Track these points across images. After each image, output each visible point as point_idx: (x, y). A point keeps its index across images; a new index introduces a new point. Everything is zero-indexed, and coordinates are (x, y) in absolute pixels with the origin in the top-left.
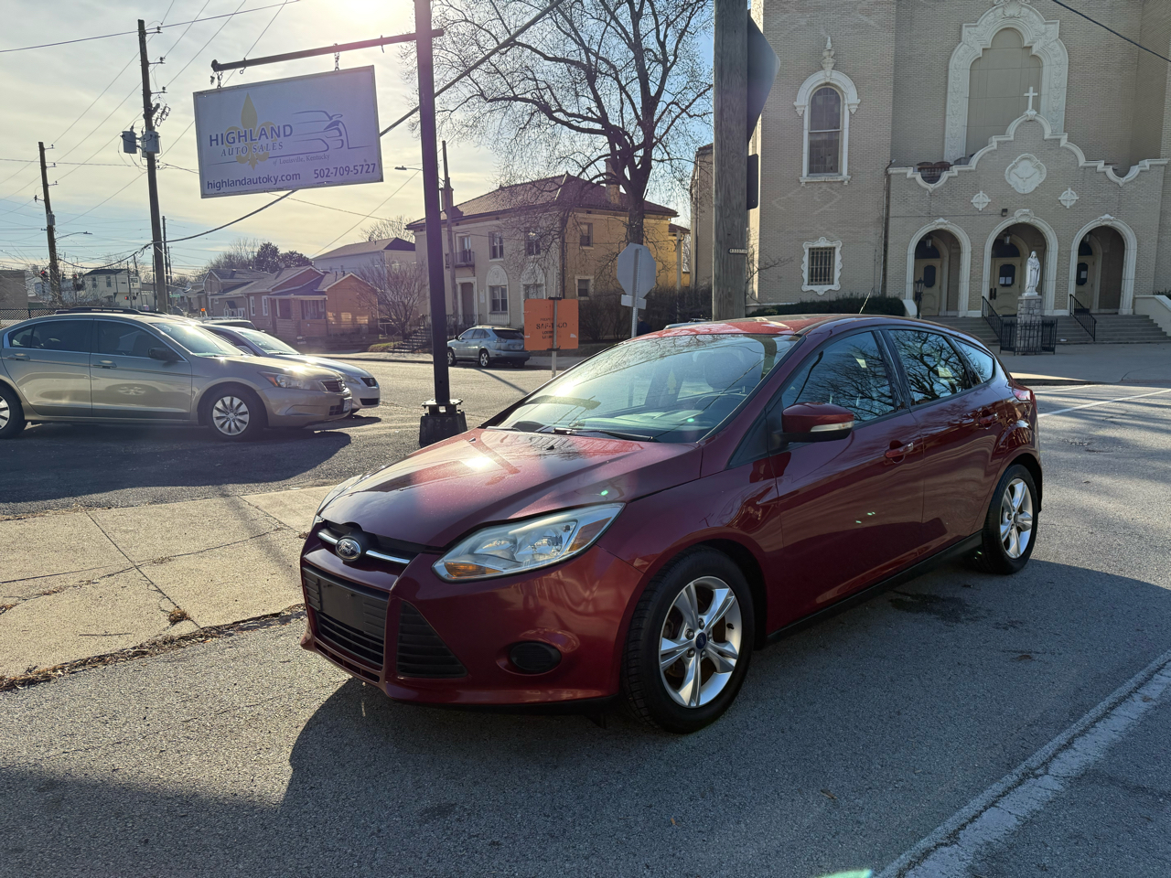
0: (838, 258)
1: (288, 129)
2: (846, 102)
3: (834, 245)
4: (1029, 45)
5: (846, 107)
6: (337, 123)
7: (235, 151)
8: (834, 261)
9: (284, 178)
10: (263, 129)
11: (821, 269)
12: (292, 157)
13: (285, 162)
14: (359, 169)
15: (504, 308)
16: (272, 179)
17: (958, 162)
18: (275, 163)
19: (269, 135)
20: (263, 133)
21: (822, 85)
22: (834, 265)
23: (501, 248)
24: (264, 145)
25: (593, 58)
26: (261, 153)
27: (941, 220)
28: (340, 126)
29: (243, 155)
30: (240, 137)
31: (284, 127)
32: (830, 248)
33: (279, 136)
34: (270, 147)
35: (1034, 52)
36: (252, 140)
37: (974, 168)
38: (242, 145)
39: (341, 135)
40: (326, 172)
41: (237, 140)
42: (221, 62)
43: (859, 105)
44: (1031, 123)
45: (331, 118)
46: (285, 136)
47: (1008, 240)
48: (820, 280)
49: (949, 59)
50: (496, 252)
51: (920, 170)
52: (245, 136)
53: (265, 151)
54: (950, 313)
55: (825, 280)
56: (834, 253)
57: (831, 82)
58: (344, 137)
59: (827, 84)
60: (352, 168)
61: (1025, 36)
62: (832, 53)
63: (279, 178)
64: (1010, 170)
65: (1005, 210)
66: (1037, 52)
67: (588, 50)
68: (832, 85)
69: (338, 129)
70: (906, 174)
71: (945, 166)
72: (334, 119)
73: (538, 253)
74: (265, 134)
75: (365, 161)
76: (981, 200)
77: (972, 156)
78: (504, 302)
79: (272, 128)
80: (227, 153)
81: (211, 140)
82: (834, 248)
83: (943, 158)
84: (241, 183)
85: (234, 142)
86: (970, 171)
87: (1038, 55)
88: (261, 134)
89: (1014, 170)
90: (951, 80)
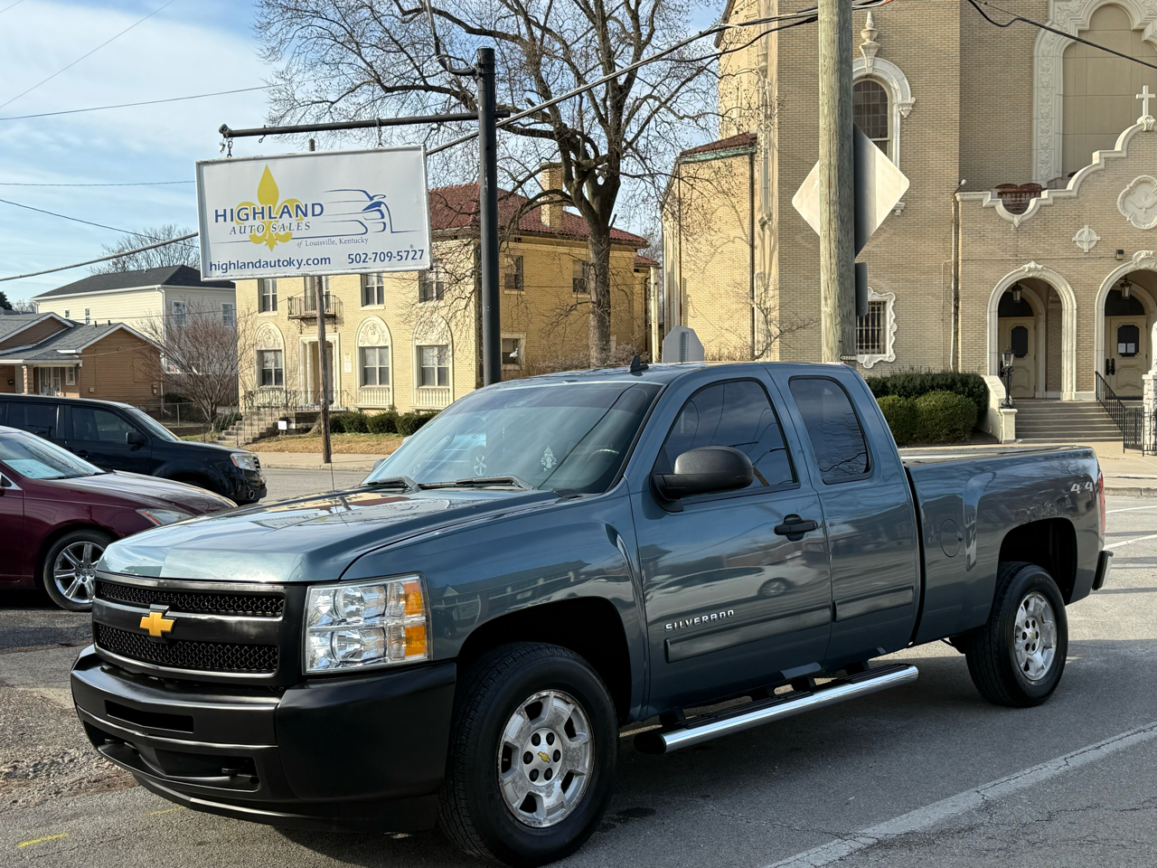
0: (890, 315)
1: (318, 210)
2: (894, 101)
3: (884, 299)
4: (1142, 27)
5: (895, 109)
6: (379, 204)
7: (248, 229)
8: (885, 321)
9: (310, 262)
10: (286, 206)
11: (867, 331)
12: (320, 239)
13: (312, 244)
14: (404, 255)
15: (383, 379)
16: (295, 262)
17: (1052, 185)
18: (299, 245)
19: (294, 215)
20: (286, 210)
21: (861, 77)
22: (885, 326)
23: (380, 290)
24: (287, 224)
25: (538, 33)
26: (282, 233)
27: (1032, 265)
28: (383, 208)
29: (259, 235)
30: (255, 213)
31: (313, 205)
32: (879, 303)
33: (305, 215)
34: (294, 227)
35: (1147, 35)
36: (270, 217)
37: (1074, 194)
38: (258, 222)
39: (383, 217)
40: (363, 257)
41: (251, 217)
42: (233, 127)
43: (913, 106)
44: (1148, 135)
45: (371, 199)
46: (313, 215)
47: (1127, 293)
48: (867, 347)
49: (1033, 43)
50: (369, 296)
51: (1000, 195)
52: (262, 213)
53: (287, 231)
54: (1051, 394)
55: (873, 347)
56: (884, 309)
57: (876, 73)
58: (386, 220)
59: (867, 76)
60: (395, 254)
61: (1133, 13)
62: (875, 35)
63: (304, 262)
64: (1124, 197)
65: (1121, 252)
66: (1151, 36)
67: (528, 22)
68: (876, 77)
69: (380, 211)
70: (981, 200)
71: (1035, 190)
72: (376, 200)
73: (440, 297)
74: (288, 212)
75: (412, 246)
76: (1085, 238)
77: (1072, 175)
78: (384, 372)
79: (298, 206)
80: (237, 230)
81: (217, 216)
82: (885, 303)
83: (1030, 177)
84: (254, 265)
85: (247, 219)
86: (1070, 198)
87: (1152, 40)
88: (283, 212)
89: (1130, 198)
90: (1037, 71)
